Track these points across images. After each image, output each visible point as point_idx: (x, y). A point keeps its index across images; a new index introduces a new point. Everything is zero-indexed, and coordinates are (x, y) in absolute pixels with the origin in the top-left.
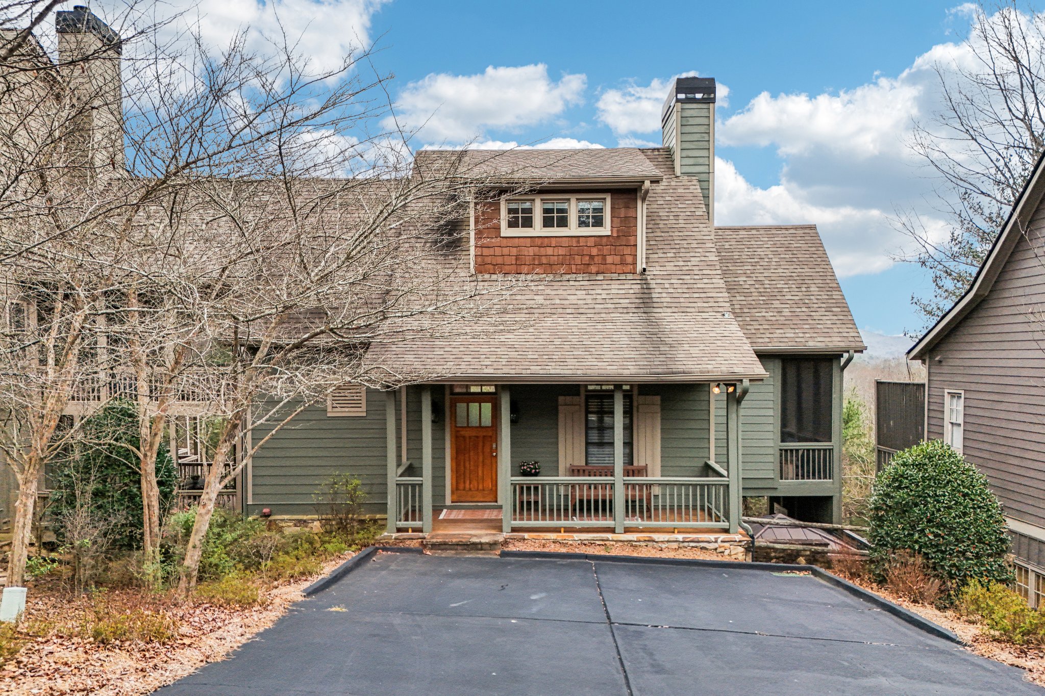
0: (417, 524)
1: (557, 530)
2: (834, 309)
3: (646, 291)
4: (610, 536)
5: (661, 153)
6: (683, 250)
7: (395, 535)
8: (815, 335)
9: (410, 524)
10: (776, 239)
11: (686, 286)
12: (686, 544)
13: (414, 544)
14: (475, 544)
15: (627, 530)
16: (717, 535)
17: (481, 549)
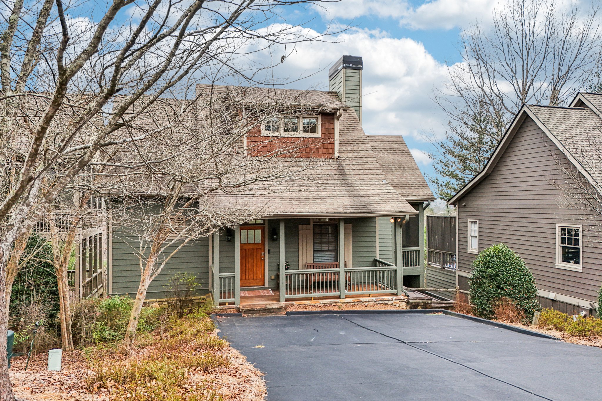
0: (232, 300)
1: (309, 299)
2: (418, 179)
3: (341, 168)
4: (338, 300)
5: (333, 95)
6: (355, 147)
7: (219, 307)
8: (411, 192)
9: (227, 300)
10: (384, 142)
11: (361, 166)
12: (377, 302)
13: (233, 311)
14: (269, 309)
15: (347, 297)
16: (392, 297)
17: (273, 312)
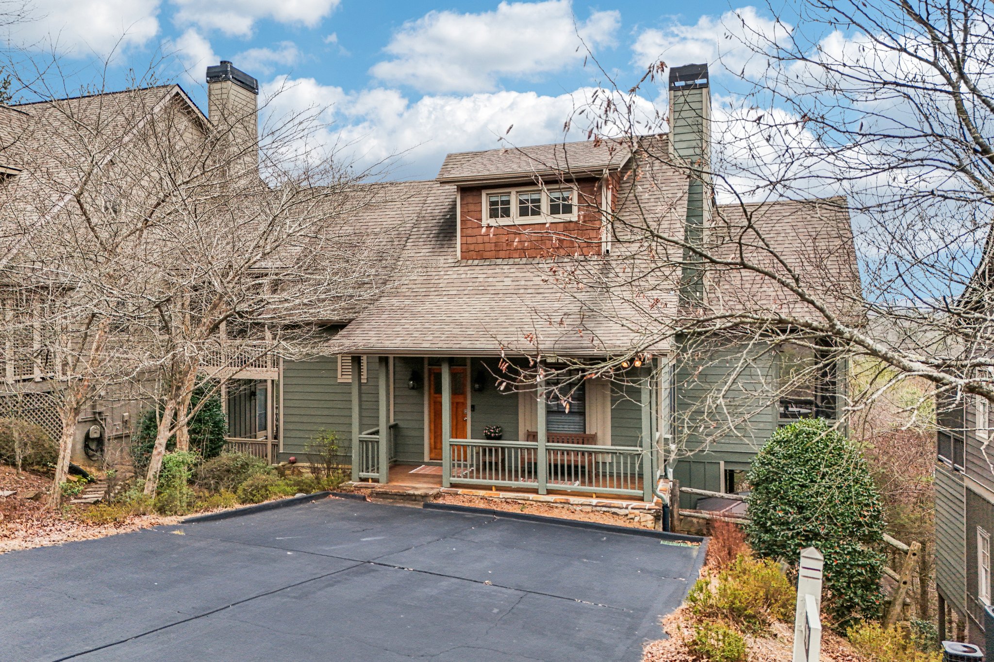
0: (375, 475)
1: (489, 488)
7: (355, 484)
9: (371, 475)
12: (598, 508)
14: (409, 495)
15: (550, 492)
16: (629, 502)
17: (415, 500)
